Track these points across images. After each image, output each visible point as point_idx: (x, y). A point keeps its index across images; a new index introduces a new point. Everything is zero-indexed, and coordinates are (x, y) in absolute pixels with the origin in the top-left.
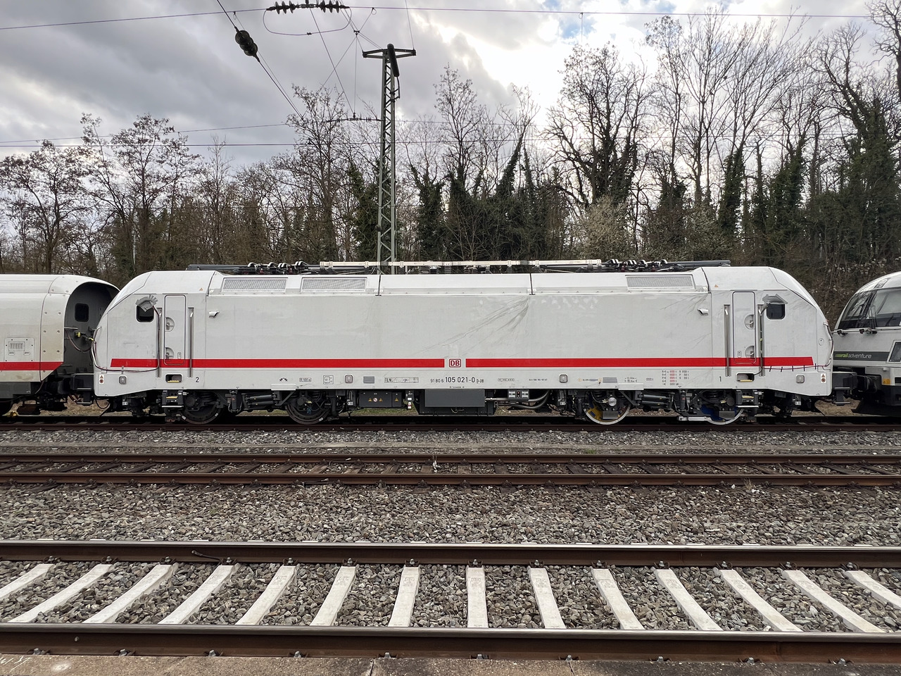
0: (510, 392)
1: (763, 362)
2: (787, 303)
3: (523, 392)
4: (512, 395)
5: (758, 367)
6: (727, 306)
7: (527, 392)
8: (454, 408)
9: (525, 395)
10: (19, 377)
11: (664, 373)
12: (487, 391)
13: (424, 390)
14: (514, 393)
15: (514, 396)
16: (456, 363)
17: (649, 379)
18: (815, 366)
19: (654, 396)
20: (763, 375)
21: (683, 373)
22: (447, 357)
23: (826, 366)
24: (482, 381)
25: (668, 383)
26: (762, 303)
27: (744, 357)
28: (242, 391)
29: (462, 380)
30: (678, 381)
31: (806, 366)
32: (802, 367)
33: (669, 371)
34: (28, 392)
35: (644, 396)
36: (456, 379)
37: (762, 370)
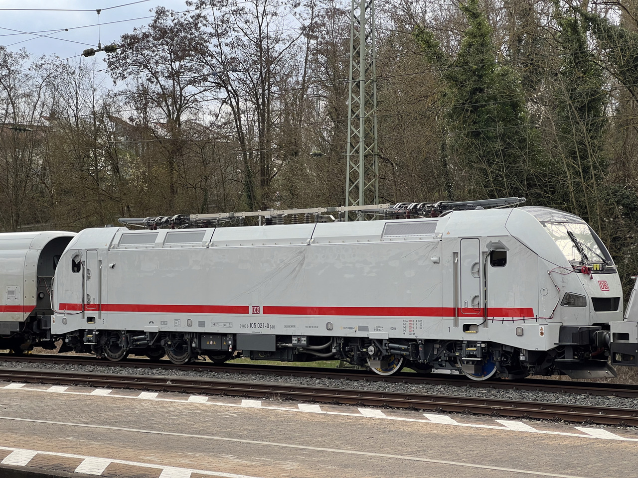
1: (486, 313)
2: (509, 250)
4: (294, 341)
5: (482, 318)
6: (455, 254)
10: (13, 318)
11: (404, 322)
13: (236, 334)
16: (256, 310)
17: (392, 328)
18: (536, 319)
19: (397, 346)
20: (486, 326)
21: (418, 323)
22: (251, 304)
23: (550, 318)
24: (274, 327)
25: (407, 332)
26: (486, 250)
27: (470, 306)
28: (128, 331)
29: (260, 325)
30: (415, 331)
31: (525, 318)
32: (523, 318)
33: (408, 320)
34: (18, 330)
35: (390, 345)
36: (256, 324)
37: (485, 321)
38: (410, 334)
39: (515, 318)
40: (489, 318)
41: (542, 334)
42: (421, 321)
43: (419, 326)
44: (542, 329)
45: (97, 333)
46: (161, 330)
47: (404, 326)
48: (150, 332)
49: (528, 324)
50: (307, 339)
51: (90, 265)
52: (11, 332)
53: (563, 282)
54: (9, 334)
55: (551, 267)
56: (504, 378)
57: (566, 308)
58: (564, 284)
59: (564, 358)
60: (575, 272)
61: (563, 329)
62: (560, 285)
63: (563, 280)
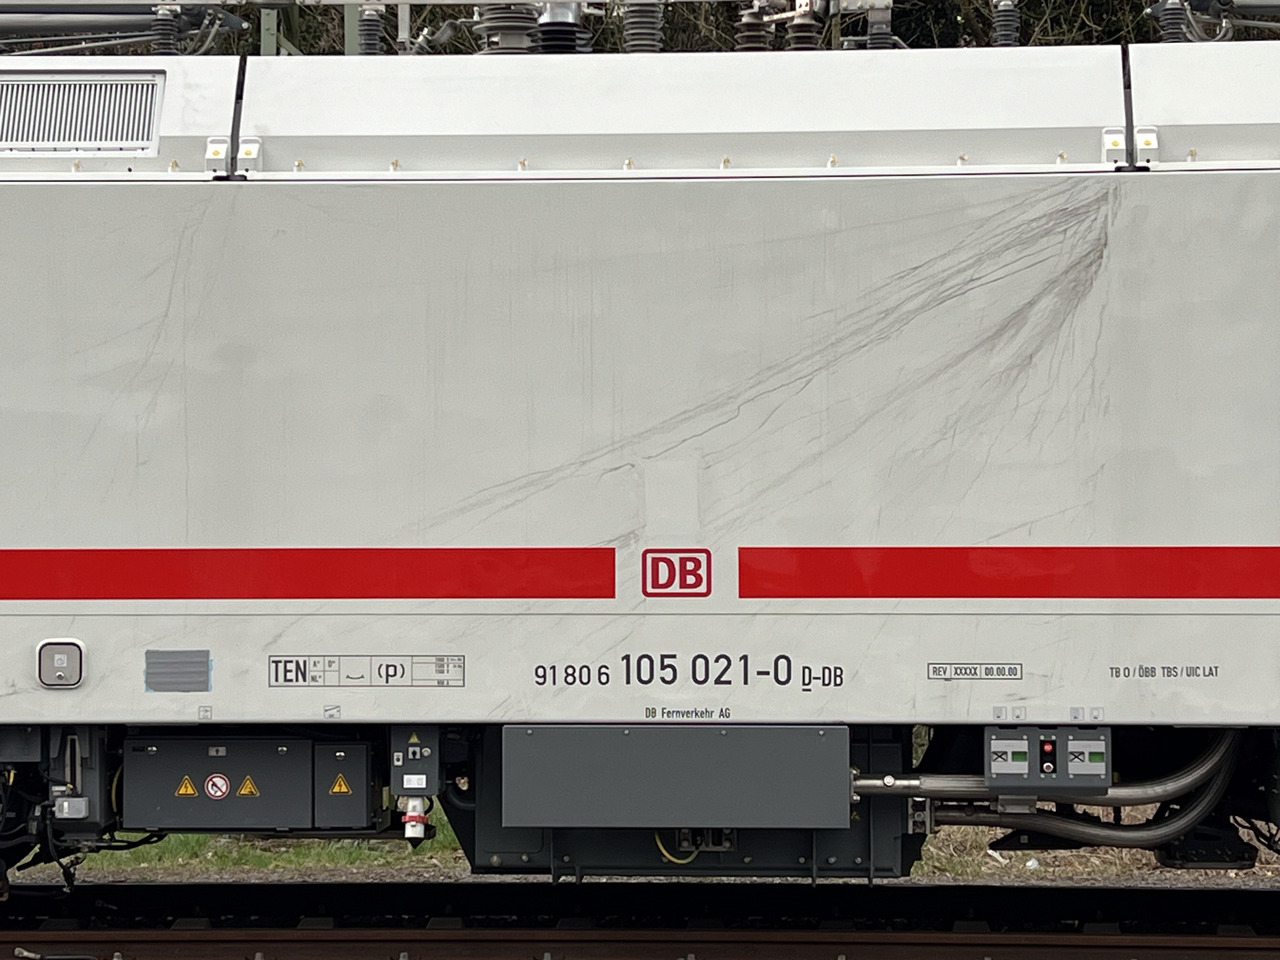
0: (996, 745)
3: (1073, 746)
4: (1007, 762)
7: (1100, 746)
8: (671, 836)
9: (1087, 762)
12: (863, 734)
13: (497, 727)
14: (1022, 746)
15: (1022, 768)
16: (680, 573)
29: (716, 669)
36: (683, 665)
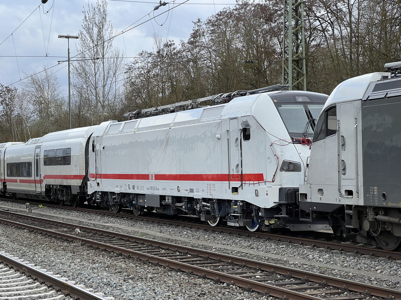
1: (242, 178)
2: (251, 127)
5: (240, 182)
6: (228, 131)
9: (170, 200)
10: (77, 183)
11: (208, 186)
14: (167, 198)
15: (167, 201)
16: (152, 177)
17: (203, 191)
18: (265, 182)
19: (206, 204)
20: (242, 189)
21: (213, 186)
22: (150, 173)
23: (273, 182)
24: (158, 189)
25: (209, 193)
26: (241, 128)
27: (235, 173)
28: (111, 193)
29: (154, 188)
30: (213, 192)
31: (260, 182)
32: (258, 182)
33: (209, 184)
34: (79, 191)
35: (203, 203)
36: (152, 188)
37: (242, 184)
38: (210, 195)
39: (255, 182)
40: (244, 182)
41: (267, 195)
42: (214, 185)
43: (213, 189)
44: (267, 191)
45: (100, 193)
46: (121, 192)
47: (208, 188)
48: (117, 193)
49: (261, 187)
50: (172, 198)
51: (98, 147)
52: (77, 192)
53: (282, 152)
54: (76, 194)
55: (273, 139)
56: (263, 230)
57: (284, 173)
58: (282, 153)
59: (281, 214)
60: (293, 143)
61: (281, 190)
62: (279, 154)
63: (281, 150)
